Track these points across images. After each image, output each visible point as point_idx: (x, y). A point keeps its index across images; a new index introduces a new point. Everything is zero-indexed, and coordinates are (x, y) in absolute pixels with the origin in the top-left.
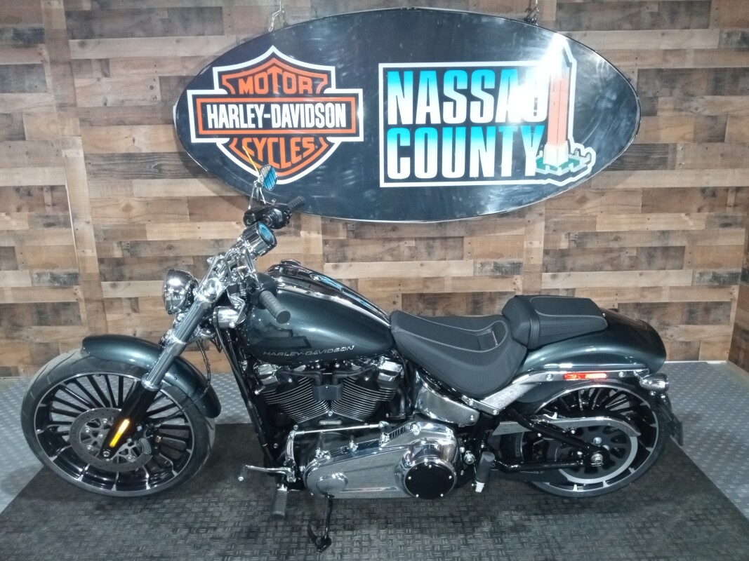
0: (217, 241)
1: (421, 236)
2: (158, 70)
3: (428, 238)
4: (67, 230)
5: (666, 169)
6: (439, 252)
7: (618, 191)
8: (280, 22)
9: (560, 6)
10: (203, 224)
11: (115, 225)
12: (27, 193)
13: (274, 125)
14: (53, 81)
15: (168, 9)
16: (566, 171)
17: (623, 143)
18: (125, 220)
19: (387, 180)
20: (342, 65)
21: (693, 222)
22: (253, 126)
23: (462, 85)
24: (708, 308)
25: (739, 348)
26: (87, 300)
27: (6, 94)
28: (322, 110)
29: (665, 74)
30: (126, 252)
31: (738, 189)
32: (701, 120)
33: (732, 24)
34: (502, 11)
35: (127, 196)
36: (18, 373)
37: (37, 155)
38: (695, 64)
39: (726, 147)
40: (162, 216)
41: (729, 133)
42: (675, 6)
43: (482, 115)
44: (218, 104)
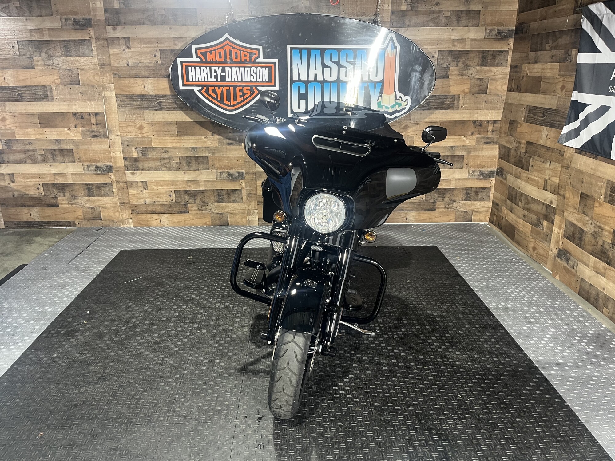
0: (193, 148)
2: (159, 45)
4: (105, 140)
5: (453, 109)
7: (426, 122)
8: (231, 18)
9: (392, 13)
10: (185, 138)
11: (133, 138)
12: (80, 117)
13: (227, 80)
14: (97, 50)
15: (164, 9)
16: (394, 109)
17: (426, 94)
18: (140, 135)
19: (292, 112)
20: (267, 45)
21: (469, 141)
22: (215, 80)
23: (335, 59)
24: (478, 191)
25: (494, 214)
26: (117, 182)
28: (255, 72)
29: (454, 53)
30: (140, 155)
31: (495, 122)
32: (474, 81)
33: (492, 24)
34: (359, 15)
35: (141, 120)
36: (75, 225)
37: (87, 94)
38: (471, 47)
39: (488, 97)
40: (161, 133)
41: (490, 88)
42: (460, 13)
43: (346, 76)
44: (195, 67)
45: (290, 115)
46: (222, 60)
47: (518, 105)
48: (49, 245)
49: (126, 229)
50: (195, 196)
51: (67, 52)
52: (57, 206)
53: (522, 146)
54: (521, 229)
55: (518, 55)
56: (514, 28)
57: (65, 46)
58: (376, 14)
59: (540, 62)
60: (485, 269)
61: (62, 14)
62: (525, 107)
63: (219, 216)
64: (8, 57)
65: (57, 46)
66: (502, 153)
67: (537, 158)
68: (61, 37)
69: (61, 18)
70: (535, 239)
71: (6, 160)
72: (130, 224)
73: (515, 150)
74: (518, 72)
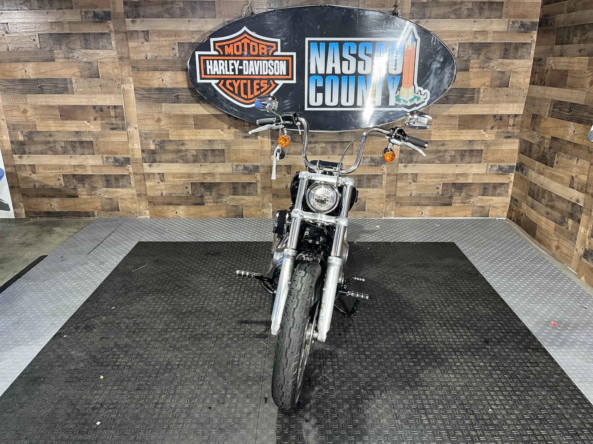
0: (210, 141)
1: (329, 141)
2: (177, 39)
3: (333, 142)
4: (124, 132)
5: (473, 103)
6: (339, 150)
7: (444, 116)
8: (249, 11)
9: (413, 4)
10: (202, 131)
11: (151, 130)
12: (99, 109)
13: (245, 73)
14: (116, 43)
15: (183, 2)
17: (446, 87)
18: (157, 127)
19: (309, 106)
20: (285, 38)
21: (489, 136)
22: (233, 73)
24: (496, 186)
25: (513, 210)
26: (135, 174)
27: (88, 50)
28: (272, 65)
29: (475, 45)
30: (158, 147)
31: (516, 116)
32: (495, 74)
33: (515, 16)
34: (379, 7)
35: (159, 113)
36: (94, 216)
37: (106, 87)
38: (493, 39)
39: (509, 90)
40: (178, 126)
41: (512, 82)
42: (482, 4)
43: (364, 69)
44: (213, 60)
45: (306, 109)
46: (240, 53)
47: (541, 99)
48: (69, 236)
49: (143, 220)
50: (211, 188)
51: (86, 45)
52: (76, 196)
53: (546, 141)
54: (543, 227)
55: (542, 48)
56: (538, 20)
57: (85, 39)
58: (396, 6)
59: (566, 56)
60: (507, 269)
61: (82, 7)
62: (550, 101)
63: (234, 208)
64: (29, 49)
65: (77, 39)
66: (523, 148)
67: (563, 154)
68: (80, 30)
69: (81, 12)
70: (558, 237)
71: (28, 151)
72: (146, 215)
73: (538, 145)
74: (542, 66)
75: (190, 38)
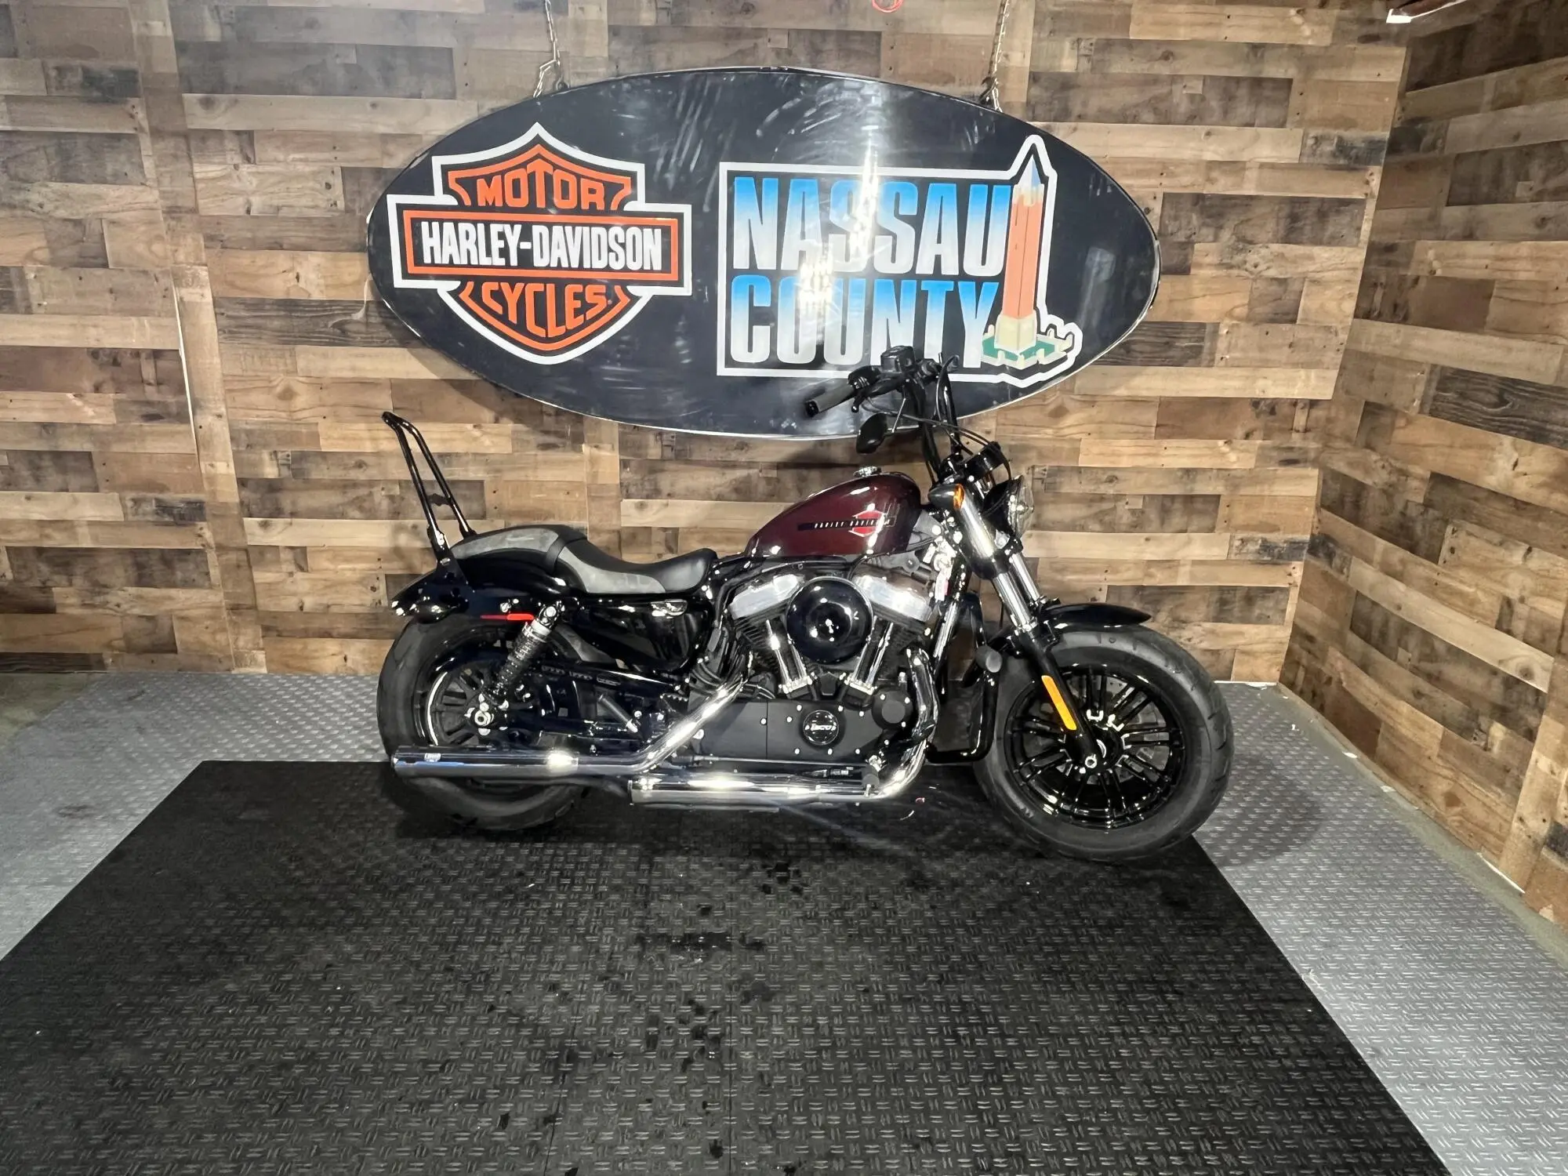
2: (340, 155)
3: (799, 465)
4: (182, 427)
5: (1198, 365)
7: (1118, 400)
8: (553, 82)
9: (1034, 78)
11: (265, 423)
12: (112, 359)
13: (538, 262)
14: (157, 166)
15: (356, 47)
17: (1127, 321)
18: (283, 415)
19: (730, 362)
21: (1238, 457)
22: (502, 262)
24: (1252, 596)
25: (1298, 663)
26: (221, 548)
27: (70, 185)
28: (621, 240)
29: (1208, 203)
30: (286, 472)
31: (1313, 404)
32: (1260, 285)
33: (1323, 122)
34: (937, 83)
35: (288, 373)
36: (102, 666)
37: (129, 294)
38: (1260, 185)
39: (1298, 332)
40: (346, 411)
41: (1307, 310)
42: (1232, 84)
43: (893, 260)
44: (441, 222)
45: (722, 370)
46: (523, 201)
47: (1393, 361)
49: (244, 684)
51: (66, 168)
52: (48, 609)
53: (1414, 484)
54: (1404, 731)
55: (1397, 216)
56: (1386, 135)
57: (59, 152)
58: (988, 81)
59: (1486, 237)
61: (46, 53)
62: (1427, 370)
65: (37, 149)
66: (1333, 495)
67: (1472, 528)
68: (47, 123)
69: (44, 67)
70: (1456, 770)
72: (259, 666)
73: (1384, 491)
74: (1397, 265)
75: (376, 154)
